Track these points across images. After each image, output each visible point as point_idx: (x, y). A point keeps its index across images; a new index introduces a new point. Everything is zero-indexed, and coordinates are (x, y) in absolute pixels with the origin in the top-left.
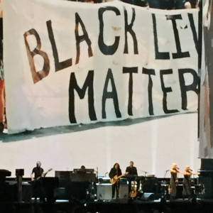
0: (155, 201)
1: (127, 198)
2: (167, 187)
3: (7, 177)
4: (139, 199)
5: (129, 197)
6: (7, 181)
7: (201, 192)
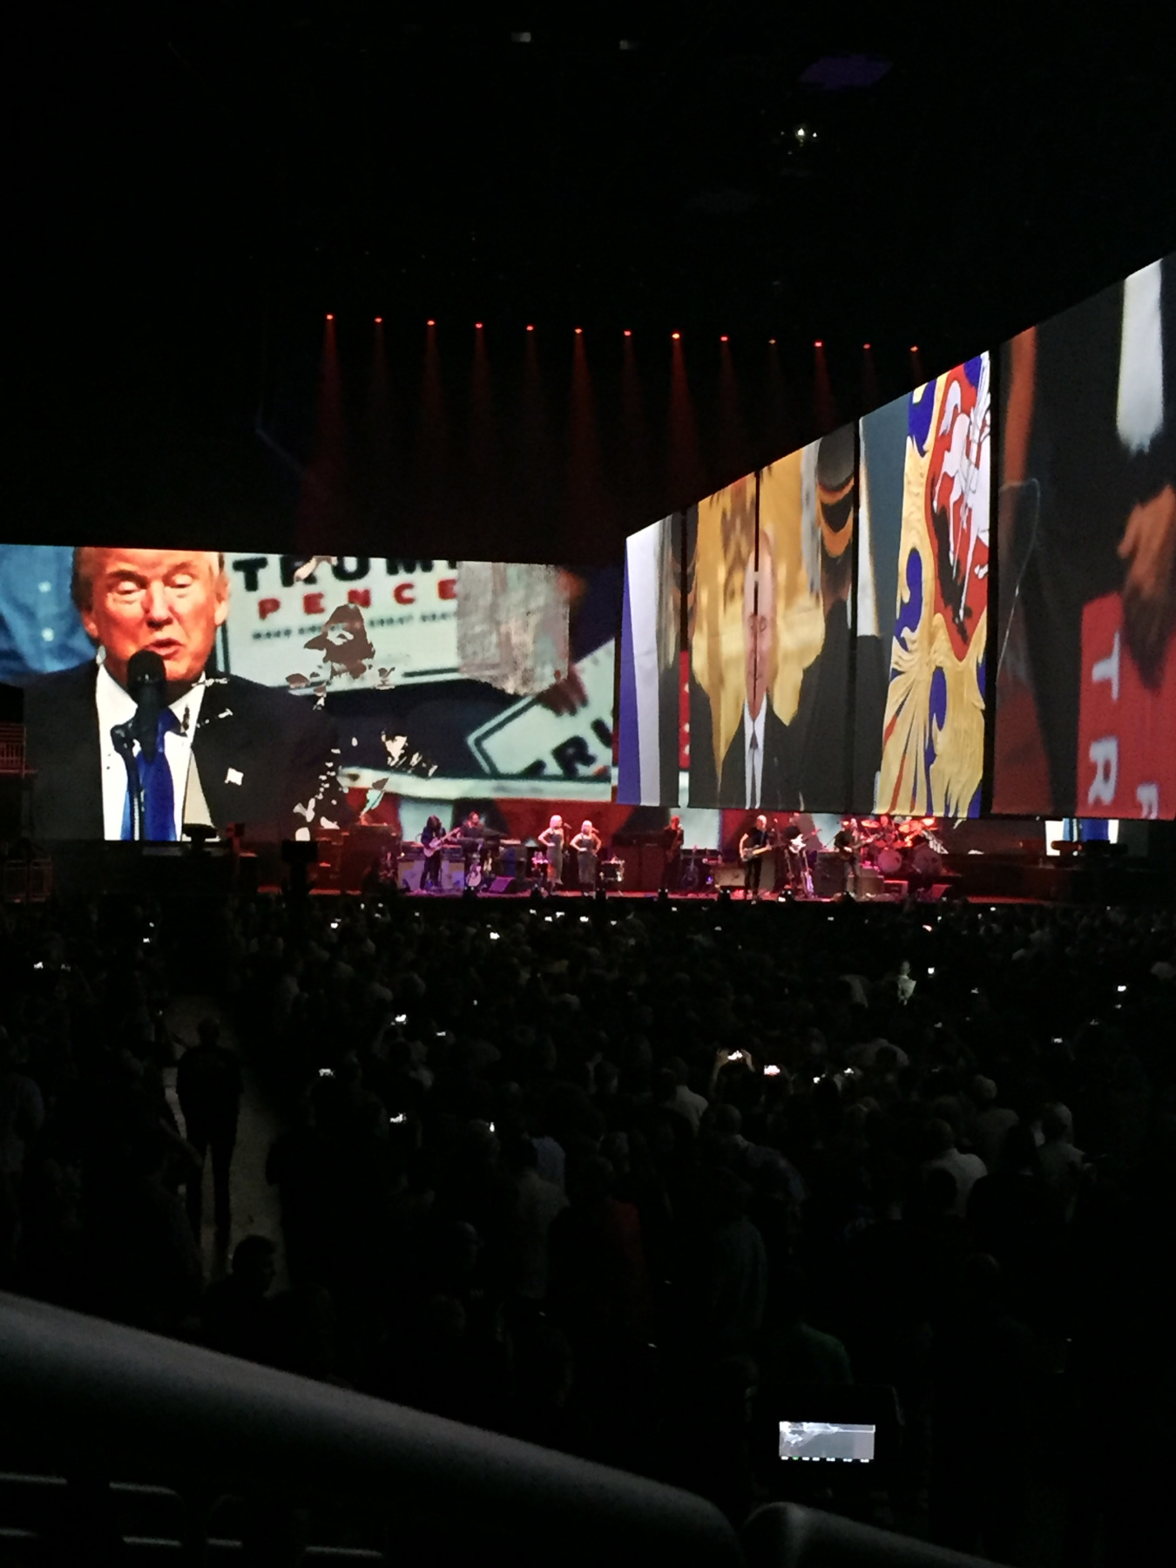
0: (521, 895)
1: (462, 887)
2: (544, 867)
3: (208, 840)
4: (485, 890)
5: (466, 884)
6: (208, 849)
7: (616, 876)
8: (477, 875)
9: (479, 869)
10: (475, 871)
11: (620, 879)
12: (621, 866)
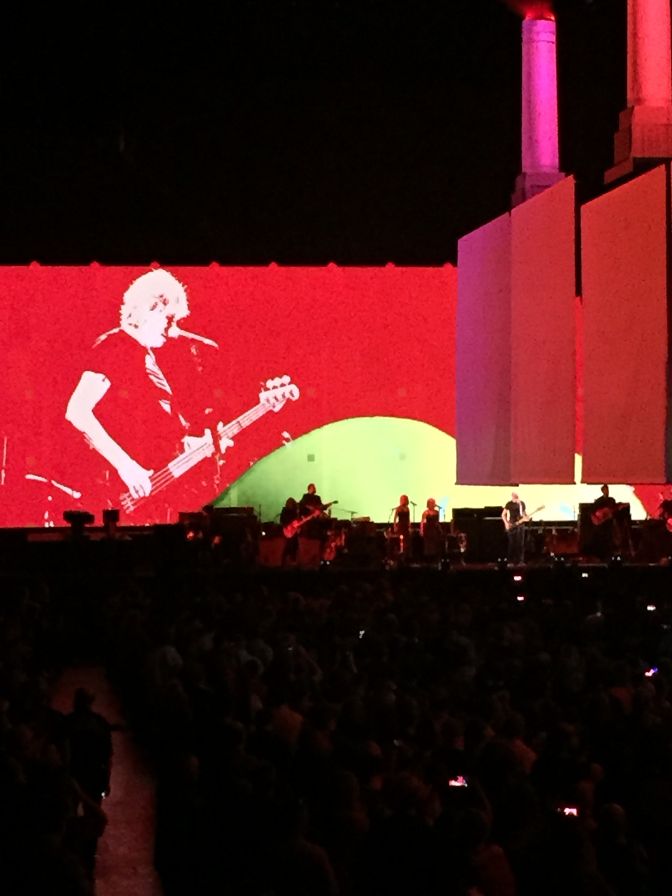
1: (319, 561)
3: (87, 526)
4: (339, 565)
6: (86, 534)
7: (459, 548)
8: (331, 551)
9: (333, 545)
10: (330, 547)
11: (462, 550)
12: (463, 539)
